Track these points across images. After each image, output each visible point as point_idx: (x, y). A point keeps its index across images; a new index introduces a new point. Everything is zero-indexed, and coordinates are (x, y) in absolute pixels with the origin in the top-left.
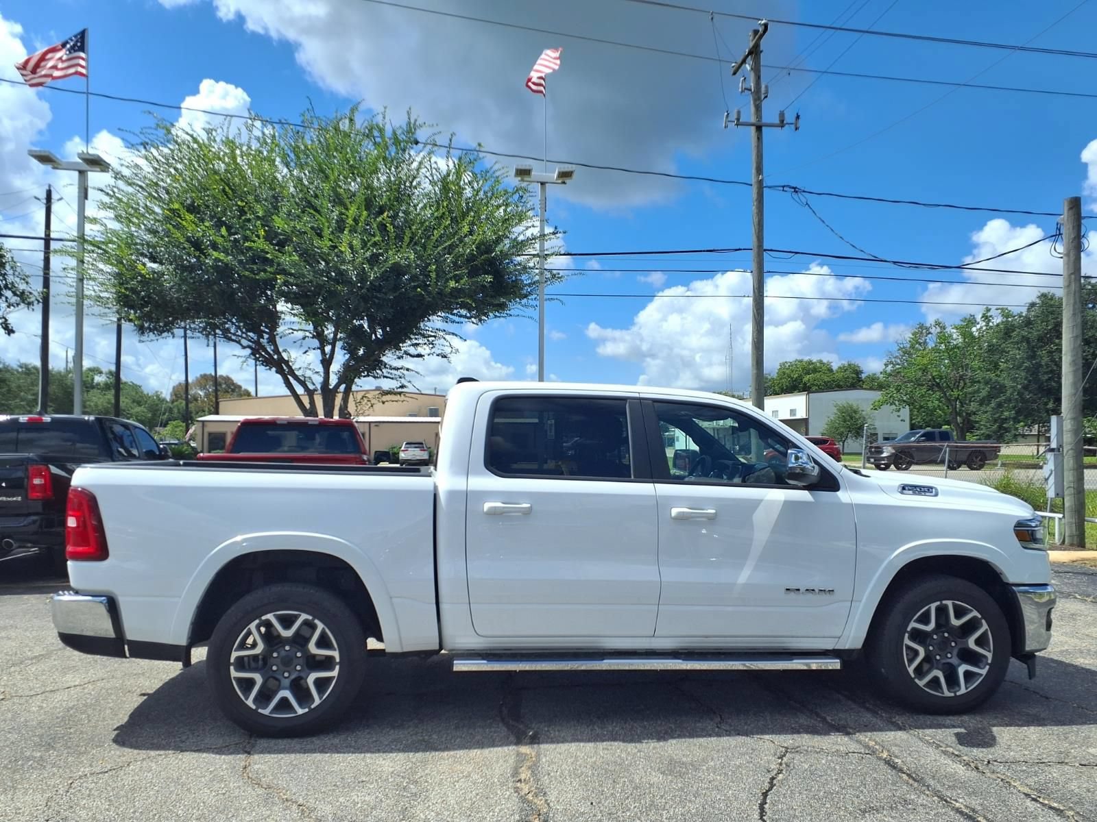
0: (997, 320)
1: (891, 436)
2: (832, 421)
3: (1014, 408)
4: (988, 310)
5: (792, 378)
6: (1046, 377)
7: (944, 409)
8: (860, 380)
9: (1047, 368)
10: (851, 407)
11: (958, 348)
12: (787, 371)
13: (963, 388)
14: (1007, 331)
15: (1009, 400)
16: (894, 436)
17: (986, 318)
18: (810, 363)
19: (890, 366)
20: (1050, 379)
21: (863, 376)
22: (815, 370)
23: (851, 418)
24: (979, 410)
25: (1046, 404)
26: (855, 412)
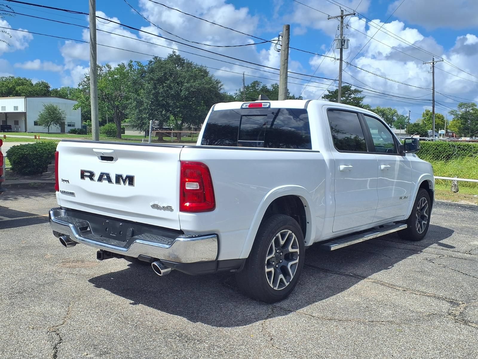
0: (136, 67)
1: (72, 124)
2: (42, 114)
3: (148, 112)
4: (131, 62)
5: (8, 87)
6: (161, 99)
7: (110, 111)
8: (48, 91)
9: (162, 94)
10: (53, 107)
11: (118, 80)
12: (5, 83)
13: (120, 101)
14: (142, 73)
15: (145, 109)
16: (73, 124)
17: (130, 66)
18: (19, 79)
19: (81, 86)
20: (163, 100)
21: (50, 89)
22: (23, 84)
23: (54, 113)
24: (130, 113)
25: (162, 112)
26: (55, 110)
